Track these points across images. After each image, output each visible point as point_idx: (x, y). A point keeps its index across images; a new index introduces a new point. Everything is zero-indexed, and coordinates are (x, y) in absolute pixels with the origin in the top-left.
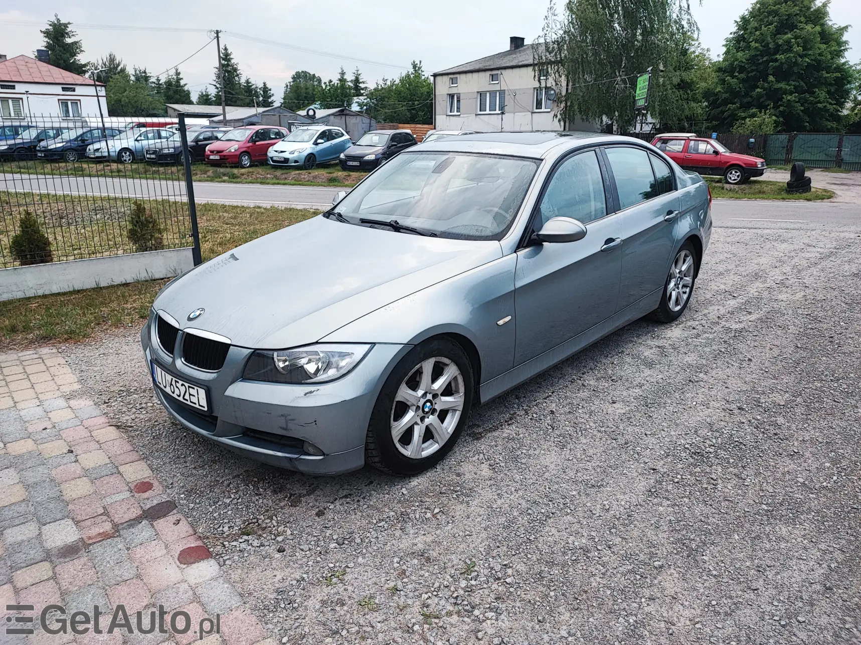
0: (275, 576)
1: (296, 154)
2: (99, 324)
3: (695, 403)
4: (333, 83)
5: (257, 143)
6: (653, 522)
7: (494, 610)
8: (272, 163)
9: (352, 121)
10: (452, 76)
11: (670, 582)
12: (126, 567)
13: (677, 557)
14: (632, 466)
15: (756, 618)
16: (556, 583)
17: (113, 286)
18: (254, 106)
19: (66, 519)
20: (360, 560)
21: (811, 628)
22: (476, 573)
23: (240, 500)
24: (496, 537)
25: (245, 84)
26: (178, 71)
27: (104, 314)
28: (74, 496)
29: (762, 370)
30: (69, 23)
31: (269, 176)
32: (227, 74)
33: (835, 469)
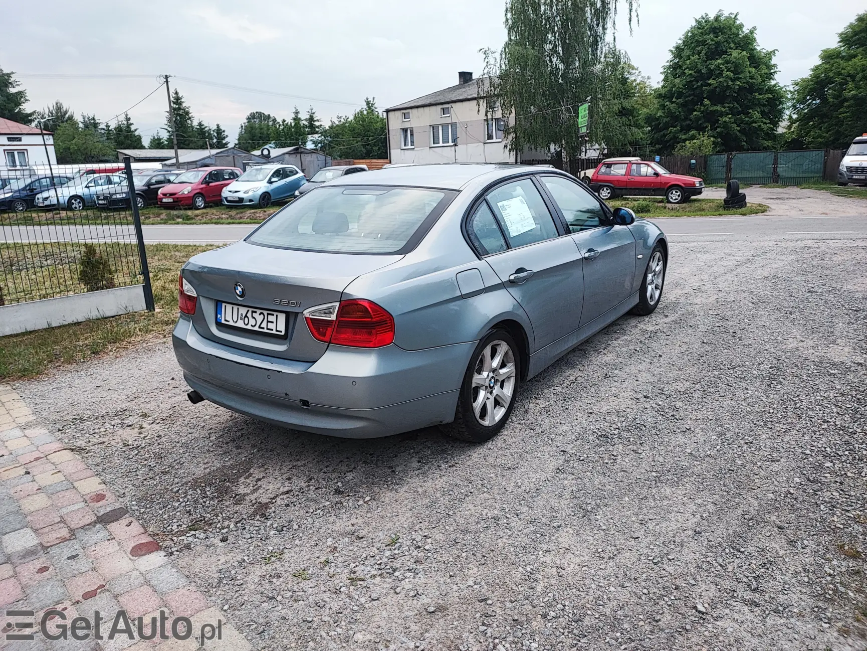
0: (219, 560)
1: (250, 193)
2: (51, 361)
3: (607, 395)
4: (286, 123)
5: (211, 184)
6: (557, 493)
7: (413, 571)
8: (226, 203)
9: (307, 158)
10: (404, 111)
11: (565, 537)
12: (82, 563)
13: (574, 518)
14: (545, 450)
15: (633, 559)
16: (468, 546)
17: (64, 326)
18: (207, 148)
19: (25, 529)
20: (297, 542)
21: (678, 563)
22: (399, 544)
23: (188, 503)
24: (419, 515)
25: (198, 127)
26: (128, 117)
27: (56, 352)
28: (32, 509)
29: (670, 364)
30: (12, 73)
31: (224, 216)
32: (178, 118)
33: (719, 440)
